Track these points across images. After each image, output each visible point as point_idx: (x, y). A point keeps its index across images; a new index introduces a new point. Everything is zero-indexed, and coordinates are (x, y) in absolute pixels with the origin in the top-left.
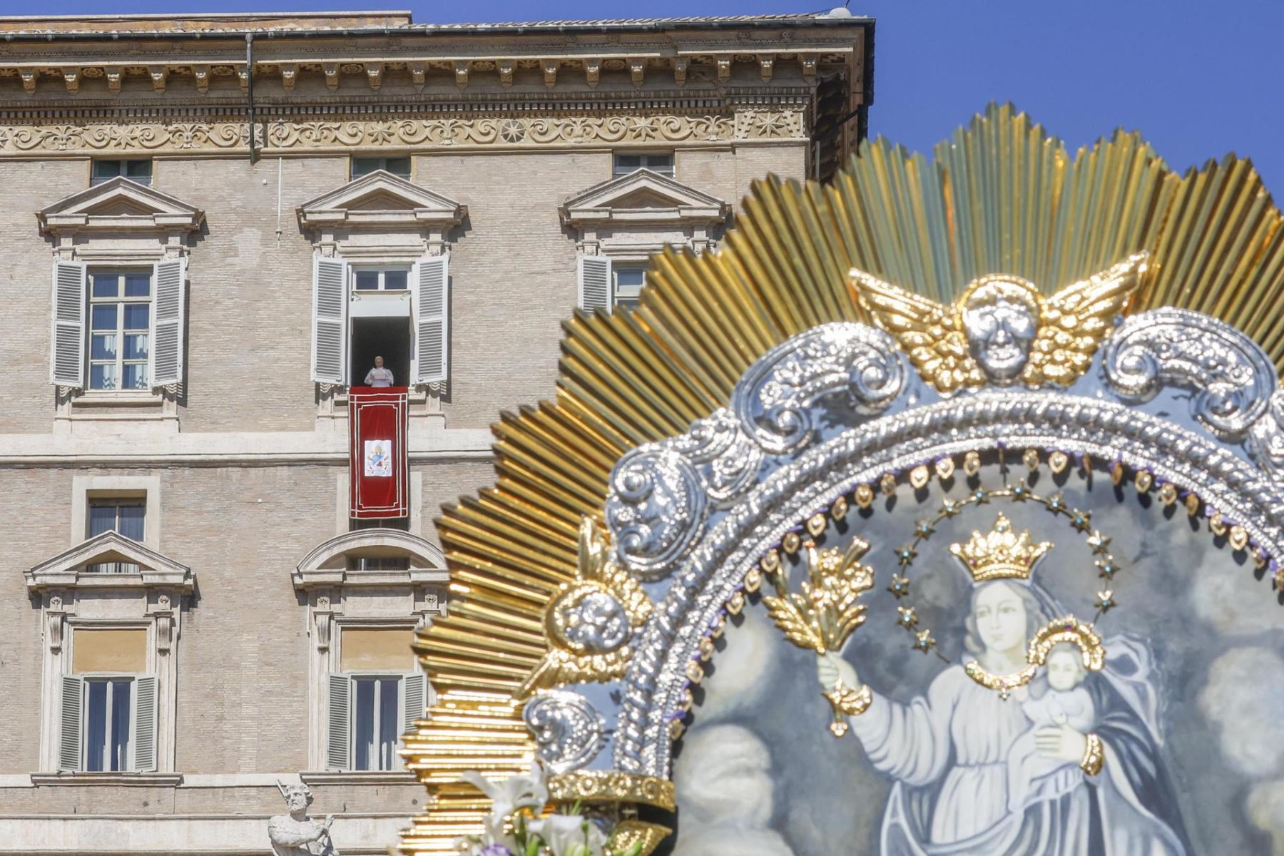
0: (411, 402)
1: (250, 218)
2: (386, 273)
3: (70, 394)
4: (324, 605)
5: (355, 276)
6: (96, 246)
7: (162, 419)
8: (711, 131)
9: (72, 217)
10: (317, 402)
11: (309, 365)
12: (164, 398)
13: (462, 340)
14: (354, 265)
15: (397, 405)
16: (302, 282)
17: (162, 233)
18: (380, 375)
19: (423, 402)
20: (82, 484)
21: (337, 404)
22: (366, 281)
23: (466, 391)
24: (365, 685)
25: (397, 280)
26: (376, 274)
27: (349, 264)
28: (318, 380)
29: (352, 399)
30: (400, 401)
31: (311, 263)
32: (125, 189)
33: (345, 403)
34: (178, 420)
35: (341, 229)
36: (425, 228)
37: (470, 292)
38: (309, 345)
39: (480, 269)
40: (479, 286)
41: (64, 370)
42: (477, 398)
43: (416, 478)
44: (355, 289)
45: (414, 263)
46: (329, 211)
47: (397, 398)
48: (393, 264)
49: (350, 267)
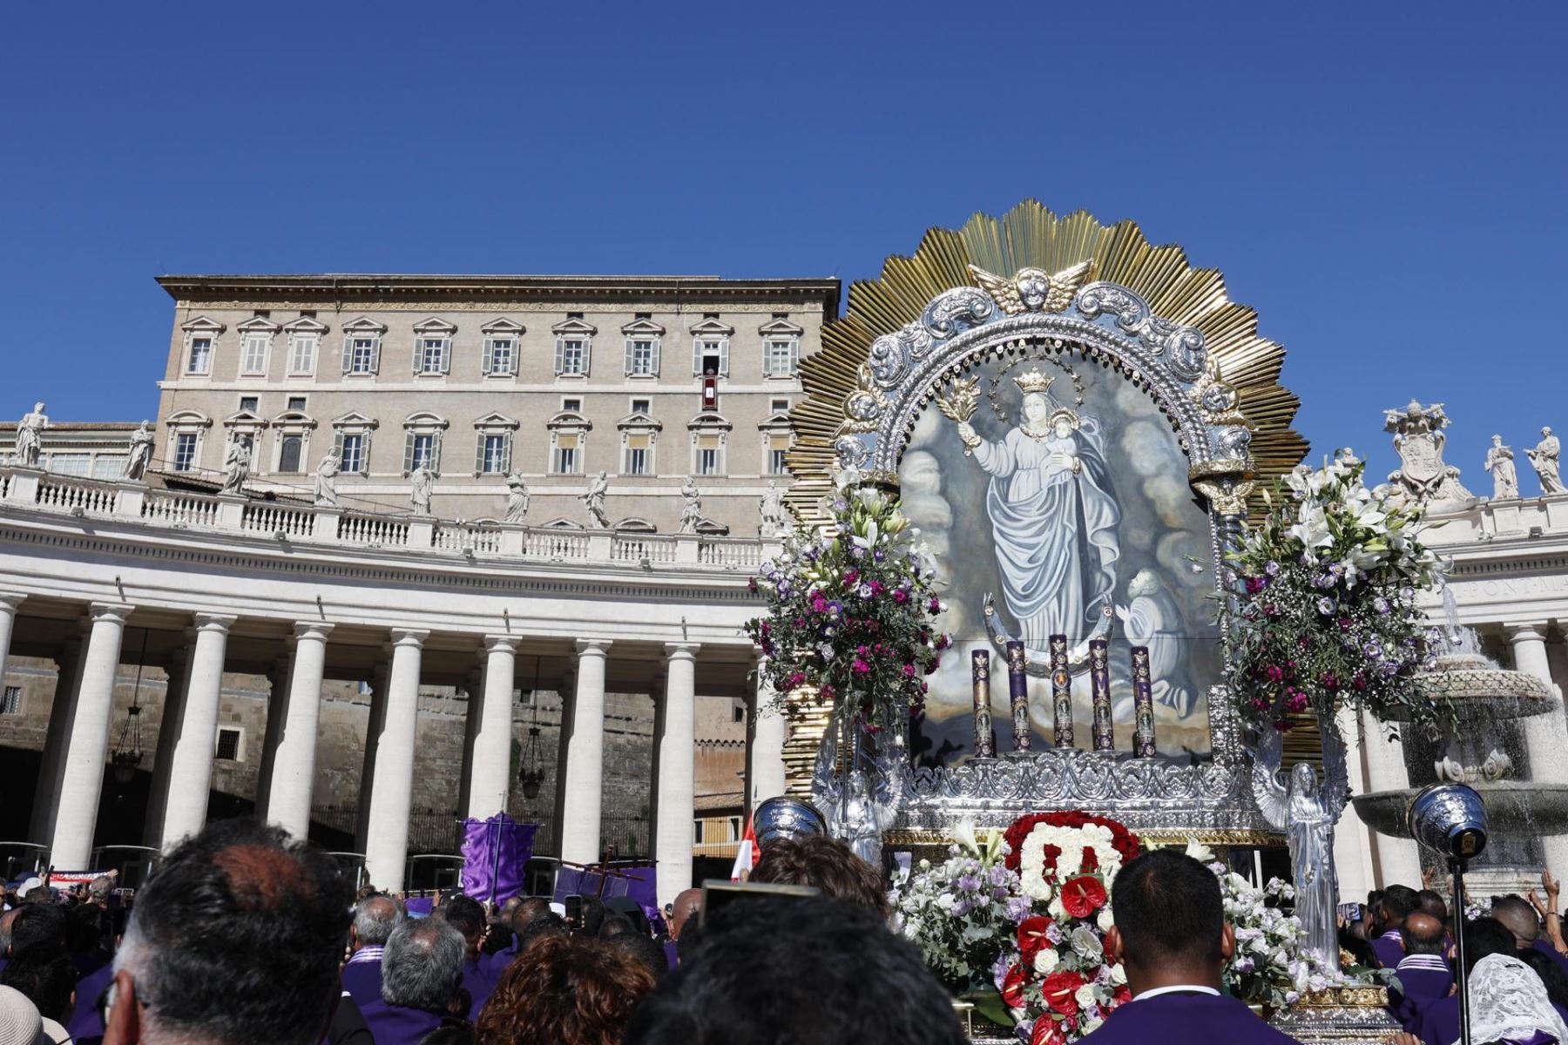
0: (719, 378)
1: (677, 330)
2: (713, 344)
4: (695, 431)
5: (704, 345)
6: (636, 336)
7: (653, 382)
8: (798, 308)
9: (630, 328)
10: (694, 378)
11: (692, 368)
12: (654, 376)
13: (732, 362)
16: (691, 346)
17: (654, 333)
18: (710, 371)
19: (722, 378)
20: (632, 398)
21: (699, 378)
22: (707, 346)
23: (733, 376)
24: (706, 452)
25: (715, 346)
26: (710, 344)
28: (694, 372)
29: (703, 377)
30: (716, 378)
31: (693, 341)
32: (644, 321)
33: (701, 378)
34: (657, 382)
35: (701, 333)
36: (723, 333)
37: (734, 350)
38: (692, 363)
39: (737, 344)
40: (737, 348)
41: (628, 368)
42: (735, 377)
43: (720, 398)
44: (704, 348)
45: (720, 342)
46: (698, 328)
48: (715, 342)
49: (703, 343)
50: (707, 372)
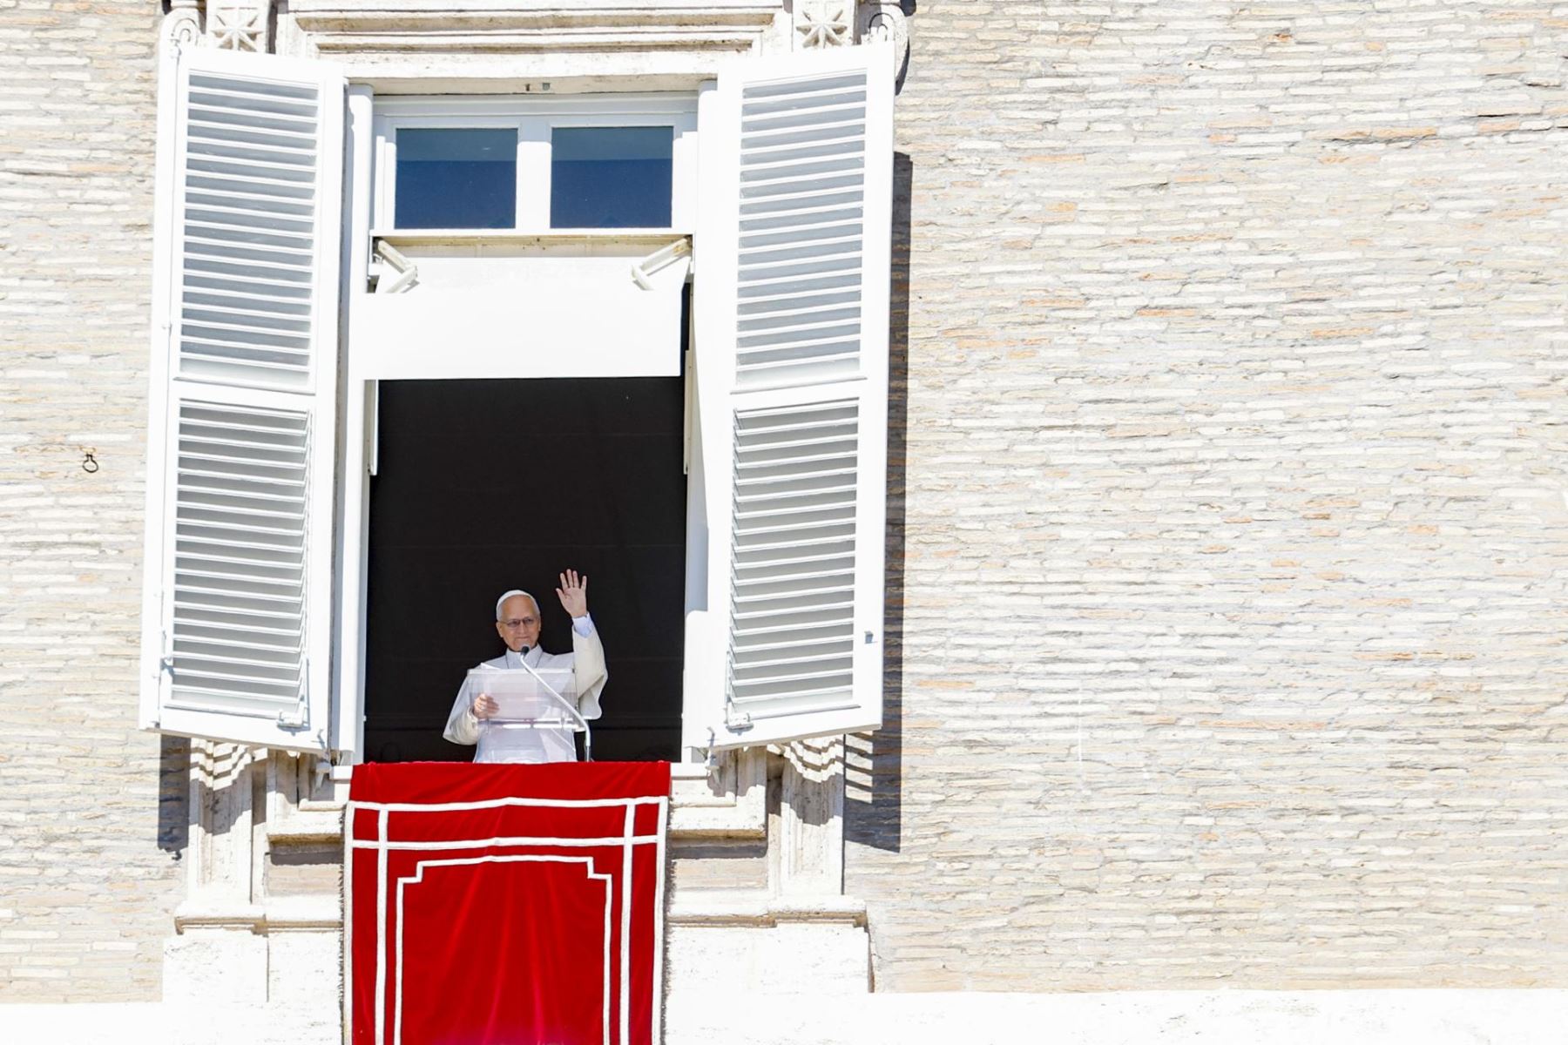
0: (688, 845)
2: (561, 138)
5: (388, 152)
10: (172, 838)
11: (133, 639)
13: (967, 505)
14: (382, 95)
15: (609, 859)
16: (96, 189)
19: (751, 845)
21: (286, 851)
23: (983, 786)
25: (618, 179)
26: (509, 138)
27: (353, 86)
28: (177, 724)
29: (365, 825)
30: (628, 840)
31: (148, 78)
33: (327, 848)
37: (1014, 245)
38: (132, 527)
39: (1073, 117)
40: (1067, 210)
42: (1047, 825)
44: (386, 224)
45: (711, 81)
47: (611, 822)
48: (600, 89)
49: (362, 106)
50: (462, 726)
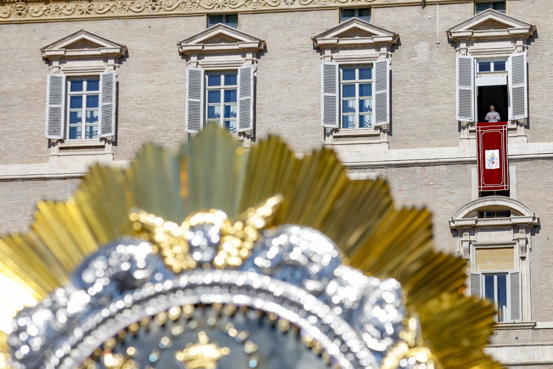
0: (509, 129)
1: (422, 37)
2: (495, 62)
3: (332, 131)
4: (466, 237)
5: (478, 65)
6: (343, 54)
7: (380, 143)
9: (330, 39)
10: (460, 131)
11: (455, 112)
12: (380, 132)
13: (535, 96)
14: (477, 59)
15: (502, 131)
16: (451, 69)
17: (377, 46)
18: (493, 116)
19: (515, 129)
21: (471, 131)
22: (484, 67)
23: (537, 123)
24: (489, 278)
25: (500, 66)
26: (490, 63)
27: (475, 58)
28: (460, 120)
29: (478, 129)
30: (503, 129)
31: (455, 58)
32: (356, 23)
33: (475, 131)
34: (388, 143)
35: (470, 41)
36: (514, 38)
37: (539, 71)
38: (455, 101)
39: (544, 58)
40: (543, 67)
41: (329, 119)
42: (543, 126)
43: (512, 169)
44: (478, 71)
45: (509, 56)
46: (463, 32)
47: (502, 128)
48: (498, 58)
49: (475, 60)
50: (486, 118)
